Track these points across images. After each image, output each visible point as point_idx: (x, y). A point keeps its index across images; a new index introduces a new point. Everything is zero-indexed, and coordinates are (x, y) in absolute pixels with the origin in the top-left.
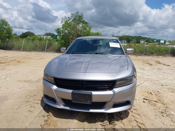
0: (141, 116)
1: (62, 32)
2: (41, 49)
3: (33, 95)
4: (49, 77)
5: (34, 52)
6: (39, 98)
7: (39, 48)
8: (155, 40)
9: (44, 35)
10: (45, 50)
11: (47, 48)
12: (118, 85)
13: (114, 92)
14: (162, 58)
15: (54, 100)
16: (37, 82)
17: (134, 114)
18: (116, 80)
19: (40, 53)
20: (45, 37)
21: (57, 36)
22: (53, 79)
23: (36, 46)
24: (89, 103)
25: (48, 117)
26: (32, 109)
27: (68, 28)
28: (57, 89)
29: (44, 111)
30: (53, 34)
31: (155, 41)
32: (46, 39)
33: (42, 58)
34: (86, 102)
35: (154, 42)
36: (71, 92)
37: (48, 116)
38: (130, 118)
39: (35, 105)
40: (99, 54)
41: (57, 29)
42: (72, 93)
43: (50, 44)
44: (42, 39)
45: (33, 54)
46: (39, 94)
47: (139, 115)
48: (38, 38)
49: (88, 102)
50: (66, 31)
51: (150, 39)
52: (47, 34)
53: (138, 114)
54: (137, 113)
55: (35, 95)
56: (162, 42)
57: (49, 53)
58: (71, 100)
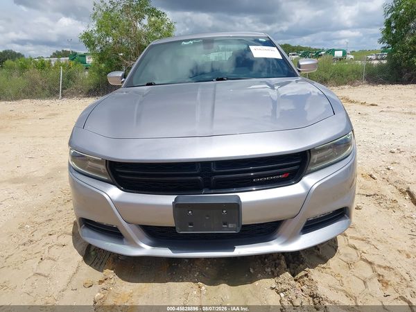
0: (373, 243)
1: (99, 42)
2: (47, 92)
3: (42, 220)
4: (89, 163)
5: (28, 100)
6: (63, 228)
7: (43, 89)
8: (323, 50)
9: (51, 57)
10: (58, 92)
11: (63, 89)
12: (315, 164)
13: (305, 186)
14: (351, 90)
15: (114, 233)
16: (50, 178)
17: (352, 242)
18: (309, 150)
19: (47, 102)
20: (54, 61)
21: (84, 56)
22: (102, 167)
23: (34, 83)
24: (231, 229)
25: (103, 285)
26: (46, 267)
27: (114, 31)
28: (121, 196)
29: (86, 268)
30: (75, 54)
31: (323, 53)
32: (58, 65)
33: (54, 115)
34: (222, 229)
35: (321, 55)
36: (171, 203)
37: (101, 282)
38: (346, 255)
39: (55, 252)
40: (228, 79)
41: (83, 33)
42: (176, 205)
43: (70, 78)
44: (47, 64)
45: (26, 105)
46: (60, 215)
47: (365, 240)
48: (35, 62)
49: (230, 226)
50: (108, 39)
51: (310, 49)
52: (57, 55)
53: (363, 240)
54: (360, 237)
55: (50, 217)
56: (339, 54)
57: (71, 100)
58: (174, 228)
